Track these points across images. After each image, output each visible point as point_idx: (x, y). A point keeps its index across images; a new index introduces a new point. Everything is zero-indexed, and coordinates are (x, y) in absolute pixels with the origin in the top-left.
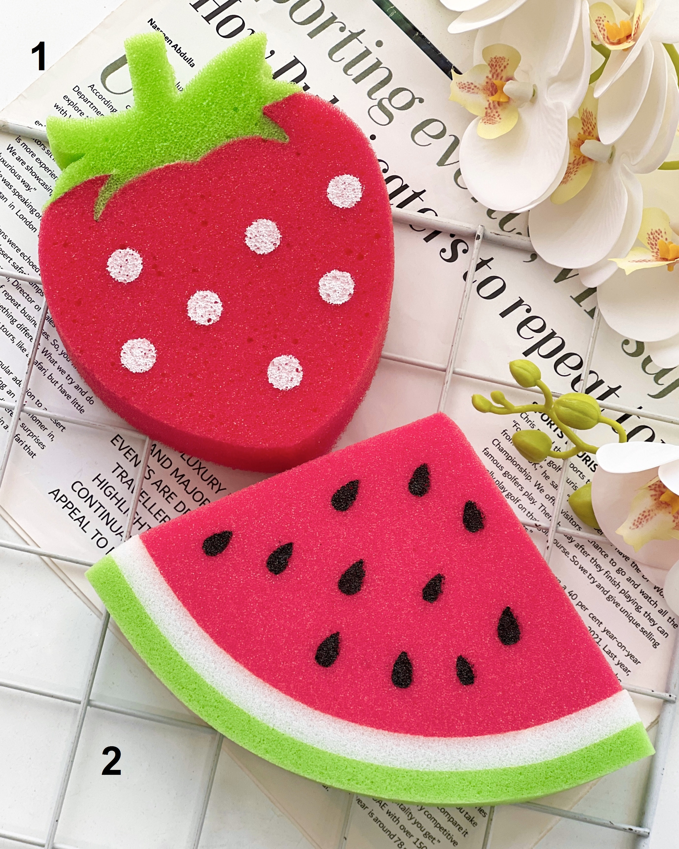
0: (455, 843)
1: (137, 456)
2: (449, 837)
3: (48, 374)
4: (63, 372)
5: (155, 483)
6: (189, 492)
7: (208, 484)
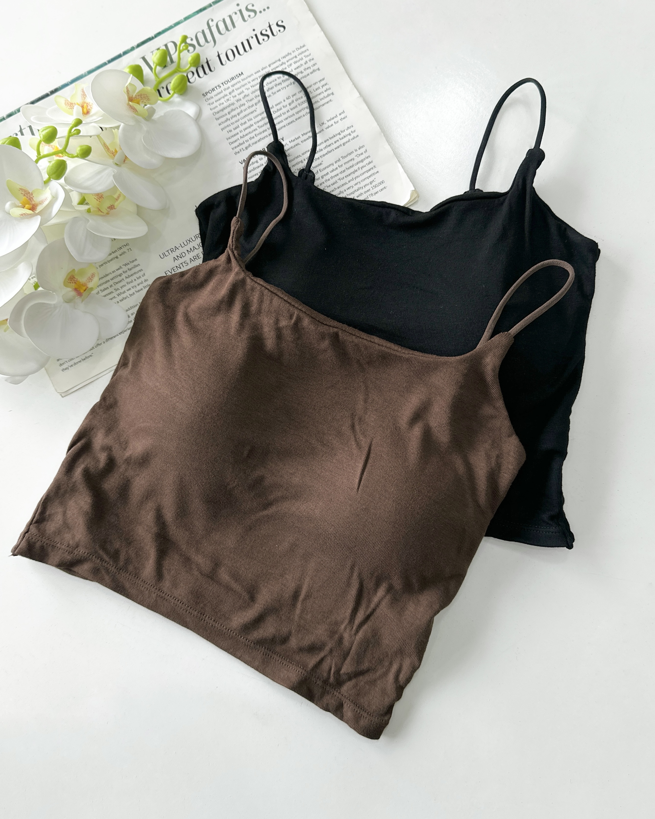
0: (378, 172)
1: (176, 267)
2: (374, 174)
3: (129, 296)
4: (130, 289)
5: (191, 261)
6: (198, 248)
7: (197, 238)
